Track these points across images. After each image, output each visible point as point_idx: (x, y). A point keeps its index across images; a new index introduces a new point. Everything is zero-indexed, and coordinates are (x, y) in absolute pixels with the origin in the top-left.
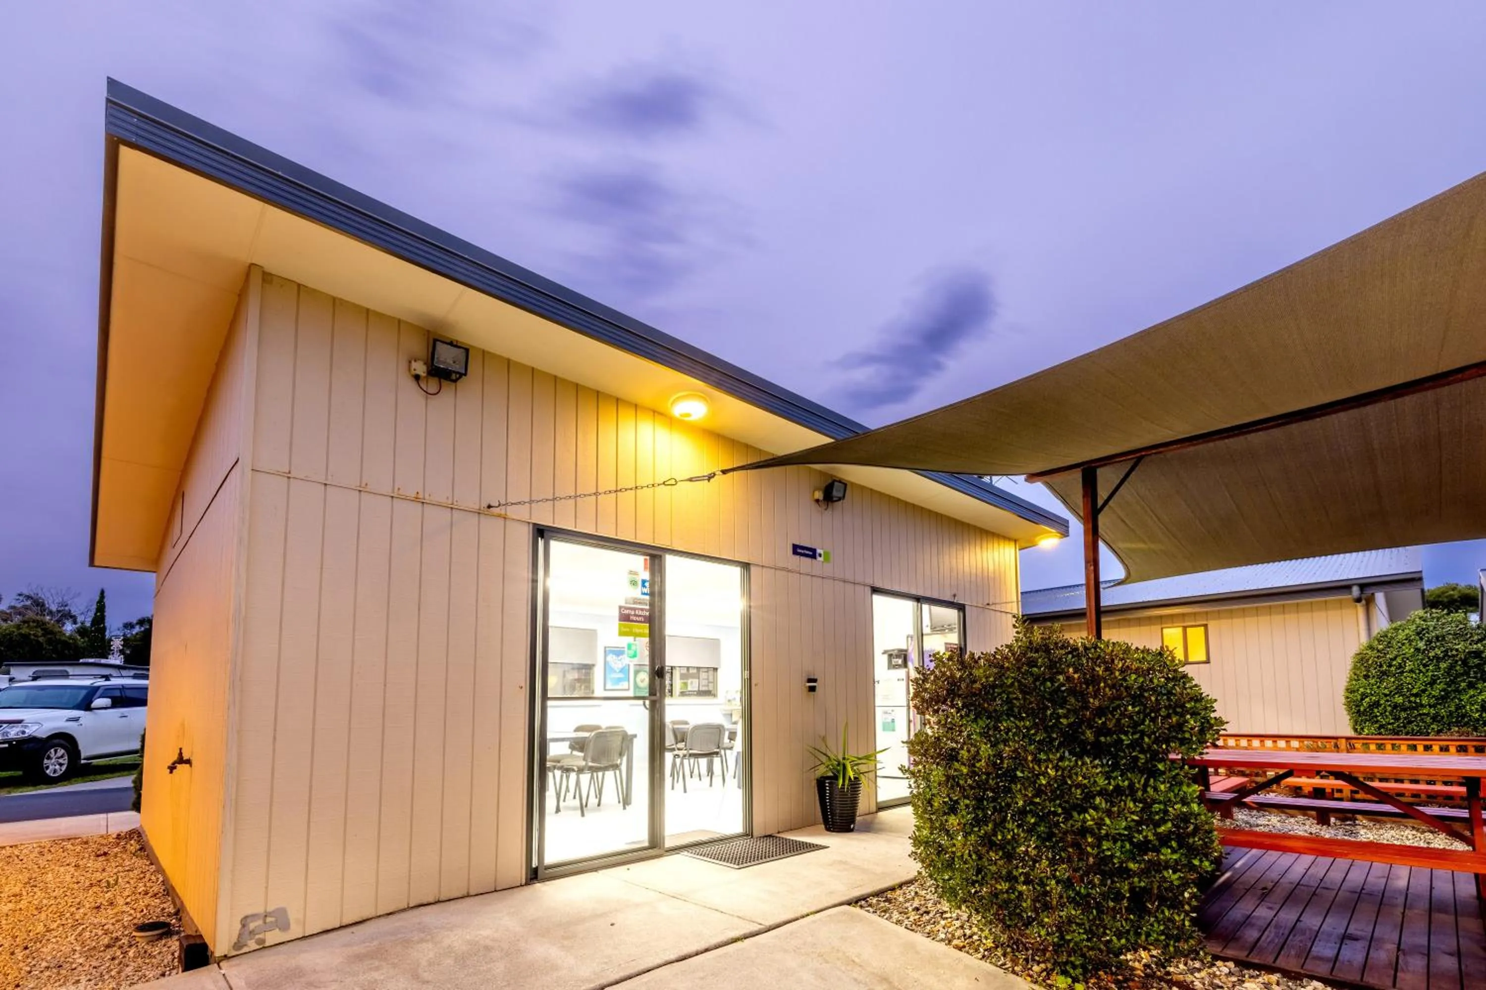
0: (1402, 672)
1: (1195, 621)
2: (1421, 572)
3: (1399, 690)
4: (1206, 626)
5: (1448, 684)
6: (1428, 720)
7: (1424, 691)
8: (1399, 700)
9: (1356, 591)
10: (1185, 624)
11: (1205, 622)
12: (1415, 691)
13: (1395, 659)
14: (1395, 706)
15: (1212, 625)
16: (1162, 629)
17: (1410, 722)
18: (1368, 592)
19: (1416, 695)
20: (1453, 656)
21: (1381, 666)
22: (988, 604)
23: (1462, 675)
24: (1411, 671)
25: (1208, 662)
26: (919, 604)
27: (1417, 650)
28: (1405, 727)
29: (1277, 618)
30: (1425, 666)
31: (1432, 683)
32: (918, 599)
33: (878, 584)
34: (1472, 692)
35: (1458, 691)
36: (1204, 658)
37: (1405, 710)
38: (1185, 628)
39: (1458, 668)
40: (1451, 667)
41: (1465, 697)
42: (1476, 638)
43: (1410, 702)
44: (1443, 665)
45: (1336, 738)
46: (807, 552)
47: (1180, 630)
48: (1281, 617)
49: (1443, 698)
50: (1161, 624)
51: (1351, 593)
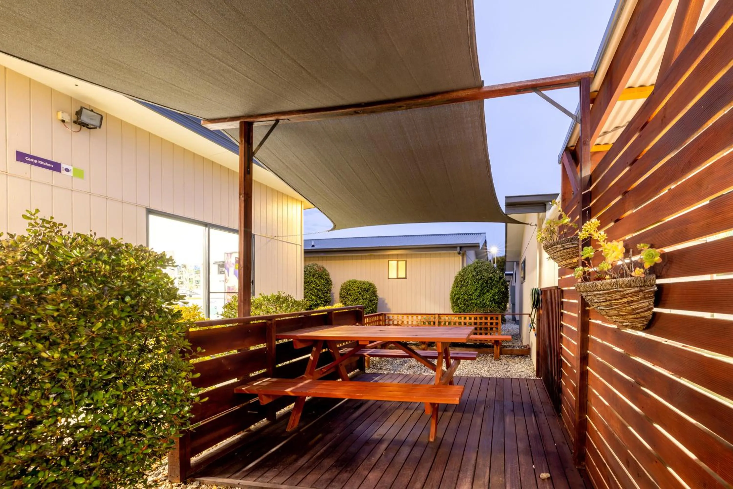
0: (468, 285)
1: (402, 258)
2: (479, 243)
3: (466, 293)
4: (406, 261)
5: (481, 291)
6: (474, 305)
7: (473, 293)
8: (466, 297)
9: (458, 248)
10: (398, 260)
11: (405, 259)
12: (471, 293)
13: (466, 279)
14: (464, 299)
15: (408, 260)
16: (388, 261)
17: (469, 306)
18: (464, 249)
19: (471, 295)
20: (484, 279)
21: (461, 282)
22: (276, 237)
23: (486, 286)
24: (470, 285)
25: (406, 278)
26: (207, 229)
27: (473, 275)
28: (467, 308)
29: (433, 259)
30: (475, 282)
31: (476, 290)
32: (206, 225)
33: (153, 207)
34: (487, 294)
35: (484, 293)
36: (404, 277)
37: (467, 301)
38: (398, 261)
39: (485, 284)
40: (483, 283)
41: (485, 296)
42: (491, 272)
43: (469, 297)
44: (480, 282)
45: (434, 314)
46: (49, 165)
47: (396, 262)
48: (434, 259)
49: (479, 296)
50: (388, 259)
51: (457, 250)
